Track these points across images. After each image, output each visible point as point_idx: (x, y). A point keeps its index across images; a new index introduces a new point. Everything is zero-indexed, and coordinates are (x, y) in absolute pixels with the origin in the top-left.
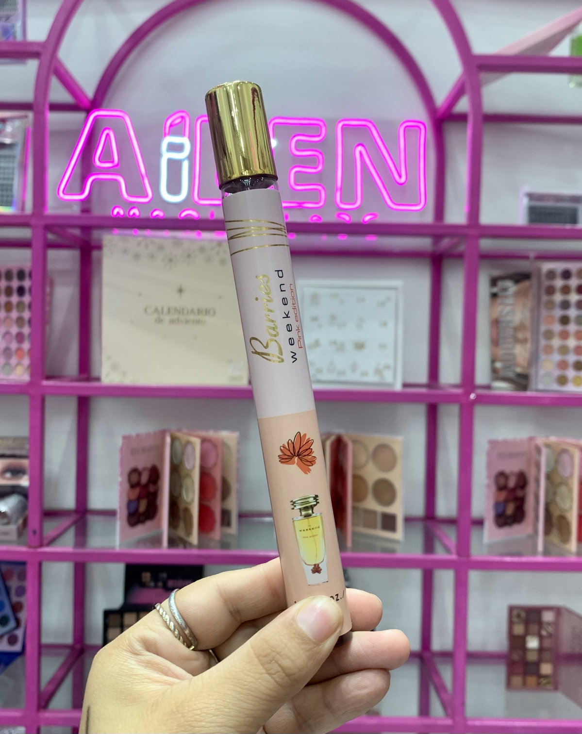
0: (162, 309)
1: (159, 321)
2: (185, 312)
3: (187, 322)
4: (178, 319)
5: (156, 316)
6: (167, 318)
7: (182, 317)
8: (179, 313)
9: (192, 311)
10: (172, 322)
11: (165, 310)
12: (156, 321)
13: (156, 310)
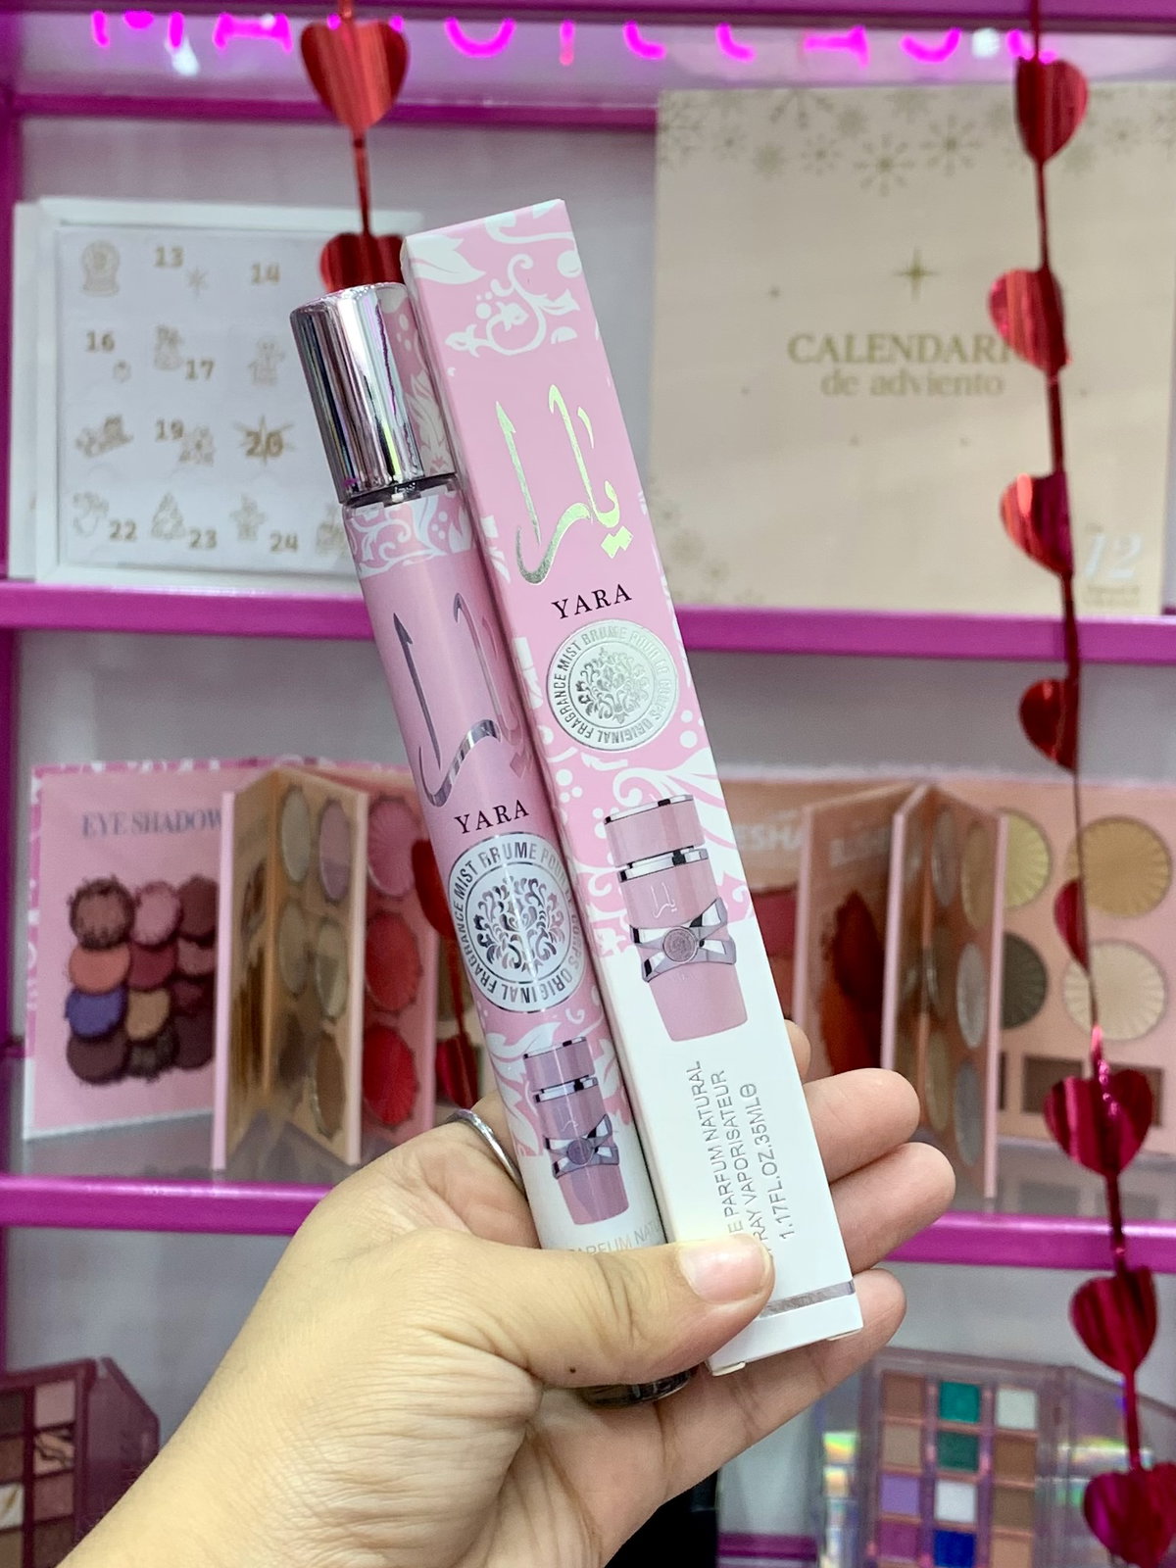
0: (850, 340)
1: (839, 385)
2: (930, 348)
3: (936, 386)
4: (903, 375)
5: (827, 366)
6: (866, 373)
7: (917, 370)
8: (907, 354)
9: (957, 342)
10: (883, 386)
11: (861, 348)
12: (824, 384)
13: (829, 343)
